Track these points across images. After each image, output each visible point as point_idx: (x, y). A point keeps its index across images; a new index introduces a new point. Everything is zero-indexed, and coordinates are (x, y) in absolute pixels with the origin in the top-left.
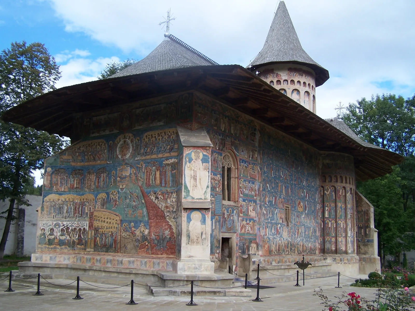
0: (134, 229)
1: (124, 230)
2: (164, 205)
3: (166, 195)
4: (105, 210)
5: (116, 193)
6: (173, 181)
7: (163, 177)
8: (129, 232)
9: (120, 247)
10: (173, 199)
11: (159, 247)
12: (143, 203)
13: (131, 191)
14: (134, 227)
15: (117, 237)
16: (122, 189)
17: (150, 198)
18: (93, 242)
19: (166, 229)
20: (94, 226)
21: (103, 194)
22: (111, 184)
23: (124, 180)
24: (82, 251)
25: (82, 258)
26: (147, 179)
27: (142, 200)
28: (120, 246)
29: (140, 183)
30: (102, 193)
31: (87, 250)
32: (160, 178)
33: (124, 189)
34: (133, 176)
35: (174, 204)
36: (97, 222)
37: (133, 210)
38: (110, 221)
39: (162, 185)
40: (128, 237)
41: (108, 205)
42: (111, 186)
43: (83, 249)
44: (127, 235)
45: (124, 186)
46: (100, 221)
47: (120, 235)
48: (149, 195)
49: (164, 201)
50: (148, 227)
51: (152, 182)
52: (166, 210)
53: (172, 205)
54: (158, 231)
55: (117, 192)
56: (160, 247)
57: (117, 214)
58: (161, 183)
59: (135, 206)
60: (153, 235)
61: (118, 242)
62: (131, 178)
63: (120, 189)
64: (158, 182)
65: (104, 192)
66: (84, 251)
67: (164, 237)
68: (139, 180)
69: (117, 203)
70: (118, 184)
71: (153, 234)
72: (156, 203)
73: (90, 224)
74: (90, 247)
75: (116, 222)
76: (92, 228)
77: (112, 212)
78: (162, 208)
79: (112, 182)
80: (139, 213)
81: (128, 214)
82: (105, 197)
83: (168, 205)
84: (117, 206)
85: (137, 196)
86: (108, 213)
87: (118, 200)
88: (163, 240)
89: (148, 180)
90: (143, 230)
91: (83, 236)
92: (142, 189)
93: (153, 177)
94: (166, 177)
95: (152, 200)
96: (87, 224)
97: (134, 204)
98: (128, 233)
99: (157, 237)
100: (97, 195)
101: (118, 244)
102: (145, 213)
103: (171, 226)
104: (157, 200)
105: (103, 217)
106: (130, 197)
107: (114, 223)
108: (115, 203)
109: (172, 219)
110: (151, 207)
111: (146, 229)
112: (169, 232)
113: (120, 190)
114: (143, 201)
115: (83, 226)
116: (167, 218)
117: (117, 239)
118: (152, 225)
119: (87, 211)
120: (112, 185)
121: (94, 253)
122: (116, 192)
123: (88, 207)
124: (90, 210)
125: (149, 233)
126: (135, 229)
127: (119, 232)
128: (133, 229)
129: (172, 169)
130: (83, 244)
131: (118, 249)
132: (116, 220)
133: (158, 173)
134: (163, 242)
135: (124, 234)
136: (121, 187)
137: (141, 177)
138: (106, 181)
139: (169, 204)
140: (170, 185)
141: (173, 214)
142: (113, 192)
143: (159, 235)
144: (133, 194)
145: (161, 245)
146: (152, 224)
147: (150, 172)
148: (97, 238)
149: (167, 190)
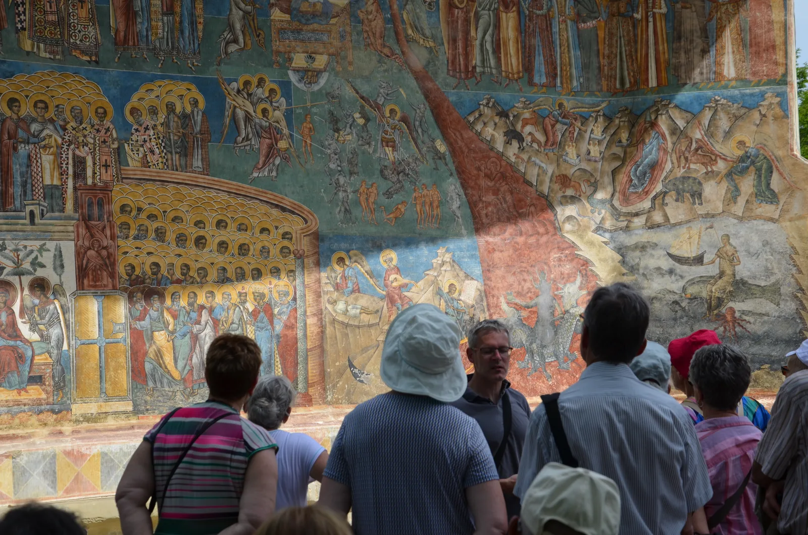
0: (402, 280)
1: (337, 287)
2: (550, 169)
3: (558, 126)
4: (203, 179)
5: (272, 91)
6: (586, 67)
7: (537, 42)
8: (374, 294)
9: (323, 375)
10: (591, 148)
11: (537, 358)
12: (441, 157)
13: (365, 89)
14: (398, 270)
15: (300, 325)
16: (309, 75)
17: (479, 134)
18: (123, 361)
19: (568, 278)
20: (121, 269)
21: (181, 88)
22: (228, 36)
23: (316, 26)
24: (34, 419)
25: (62, 460)
26: (455, 41)
27: (433, 141)
28: (322, 365)
29: (417, 57)
30: (163, 78)
31: (78, 409)
32: (524, 47)
33: (318, 73)
34: (368, 13)
35: (595, 170)
36: (150, 244)
37: (384, 185)
38: (238, 238)
39: (536, 80)
40: (365, 318)
41: (216, 153)
42: (233, 48)
43: (37, 408)
44: (364, 310)
45: (321, 61)
46: (171, 236)
47: (319, 314)
48: (471, 119)
49: (551, 154)
50: (477, 270)
51: (483, 61)
52: (560, 194)
53: (585, 171)
54: (527, 285)
55: (275, 86)
56: (542, 356)
57: (287, 202)
58: (528, 68)
59: (399, 169)
60: (504, 306)
61: (307, 350)
62: (362, 22)
63: (296, 70)
64: (513, 60)
65: (184, 79)
66: (51, 418)
67: (558, 312)
68: (409, 40)
69: (282, 144)
70: (277, 45)
71: (502, 299)
72: (513, 159)
73: (91, 253)
74: (102, 391)
75: (286, 243)
76: (106, 280)
77: (247, 188)
78: (540, 182)
79: (238, 26)
80: (423, 204)
81: (357, 203)
82: (195, 103)
83: (570, 172)
84: (286, 159)
85: (404, 120)
86: (225, 196)
87: (286, 131)
88: (556, 327)
89: (460, 44)
90: (451, 285)
91: (34, 327)
92: (430, 85)
93: (488, 38)
94: (549, 45)
95: (490, 143)
96: (59, 255)
97: (391, 157)
98: (364, 301)
99: (524, 314)
100: (126, 93)
101: (306, 359)
102: (455, 205)
103: (586, 263)
104: (515, 144)
105: (190, 218)
106: (361, 121)
107: (274, 251)
108: (271, 147)
109: (591, 235)
110: (487, 176)
111: (468, 276)
112: (581, 288)
113: (293, 77)
114: (442, 147)
115: (27, 265)
116: (568, 227)
117: (300, 334)
118: (497, 260)
119: (49, 177)
120: (236, 41)
121: (134, 421)
122: (269, 85)
123: (58, 155)
124: (79, 174)
125: (486, 294)
126: (406, 281)
127: (310, 298)
128: (396, 280)
129: (578, 14)
130: (37, 380)
131: (308, 385)
132: (285, 235)
133: (509, 21)
134: (556, 333)
135: (341, 306)
136: (299, 60)
137: (415, 28)
138: (192, 15)
139: (572, 166)
140: (575, 83)
141: (593, 212)
142: (247, 83)
143: (536, 305)
144: (378, 107)
145: (545, 352)
146: (497, 255)
147: (467, 12)
148: (152, 338)
149: (561, 105)
